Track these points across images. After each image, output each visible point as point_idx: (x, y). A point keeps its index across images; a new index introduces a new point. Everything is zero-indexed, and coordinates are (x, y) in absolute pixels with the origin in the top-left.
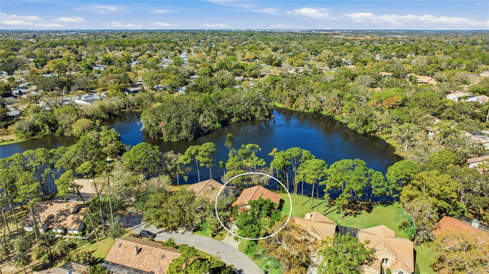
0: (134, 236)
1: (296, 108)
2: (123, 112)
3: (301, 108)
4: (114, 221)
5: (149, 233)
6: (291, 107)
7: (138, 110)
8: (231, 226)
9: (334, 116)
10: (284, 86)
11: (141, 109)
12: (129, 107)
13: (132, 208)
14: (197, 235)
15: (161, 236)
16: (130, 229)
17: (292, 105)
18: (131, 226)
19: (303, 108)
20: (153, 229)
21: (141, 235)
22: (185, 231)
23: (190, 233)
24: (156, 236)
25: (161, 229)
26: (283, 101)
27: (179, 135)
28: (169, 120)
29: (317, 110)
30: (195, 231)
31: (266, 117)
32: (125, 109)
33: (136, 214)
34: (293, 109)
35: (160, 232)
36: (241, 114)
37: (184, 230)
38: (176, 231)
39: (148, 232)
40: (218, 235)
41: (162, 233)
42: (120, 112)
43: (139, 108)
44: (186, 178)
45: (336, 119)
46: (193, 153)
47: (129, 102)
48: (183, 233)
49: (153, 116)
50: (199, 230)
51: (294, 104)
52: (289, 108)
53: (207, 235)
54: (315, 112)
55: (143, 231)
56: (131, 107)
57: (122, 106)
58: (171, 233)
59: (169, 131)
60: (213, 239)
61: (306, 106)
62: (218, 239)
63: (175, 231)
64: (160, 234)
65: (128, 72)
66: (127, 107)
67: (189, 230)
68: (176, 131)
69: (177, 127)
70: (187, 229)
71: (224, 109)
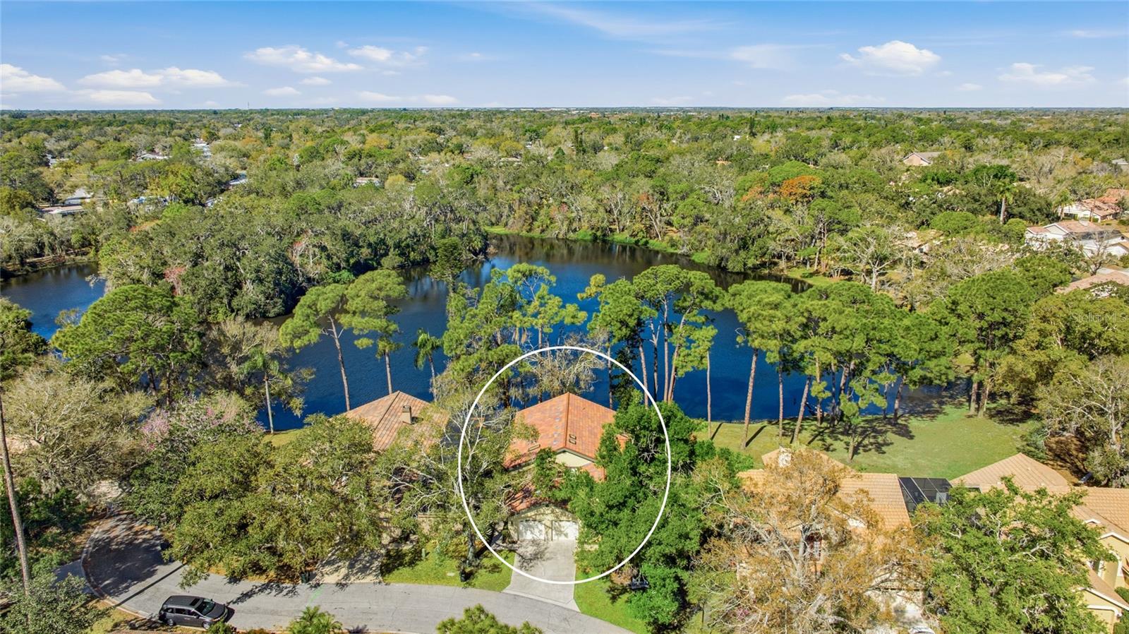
0: (133, 627)
1: (543, 231)
2: (33, 265)
3: (559, 229)
4: (31, 577)
5: (202, 606)
6: (530, 230)
7: (85, 258)
8: (517, 531)
9: (647, 243)
10: (500, 183)
11: (92, 253)
12: (53, 250)
13: (110, 523)
14: (400, 585)
15: (255, 611)
16: (109, 601)
17: (531, 224)
18: (113, 591)
19: (565, 228)
20: (215, 587)
21: (163, 618)
22: (347, 577)
23: (370, 578)
24: (231, 612)
25: (246, 585)
26: (504, 219)
27: (235, 303)
28: (198, 258)
29: (599, 234)
30: (386, 570)
31: (476, 254)
32: (40, 255)
33: (131, 543)
34: (536, 233)
35: (247, 595)
36: (408, 246)
37: (344, 571)
38: (313, 582)
39: (195, 601)
40: (482, 571)
41: (255, 599)
42: (23, 263)
43: (85, 254)
44: (297, 404)
45: (656, 248)
46: (323, 306)
47: (52, 234)
48: (341, 585)
49: (142, 253)
50: (401, 564)
51: (536, 224)
52: (524, 233)
53: (440, 578)
54: (595, 238)
55: (173, 599)
56: (59, 251)
57: (29, 246)
58: (293, 592)
59: (200, 293)
60: (470, 590)
61: (571, 223)
62: (490, 587)
63: (308, 580)
64: (249, 602)
65: (41, 169)
66: (47, 251)
67: (364, 570)
68: (223, 290)
69: (226, 279)
70: (351, 566)
71: (358, 232)
